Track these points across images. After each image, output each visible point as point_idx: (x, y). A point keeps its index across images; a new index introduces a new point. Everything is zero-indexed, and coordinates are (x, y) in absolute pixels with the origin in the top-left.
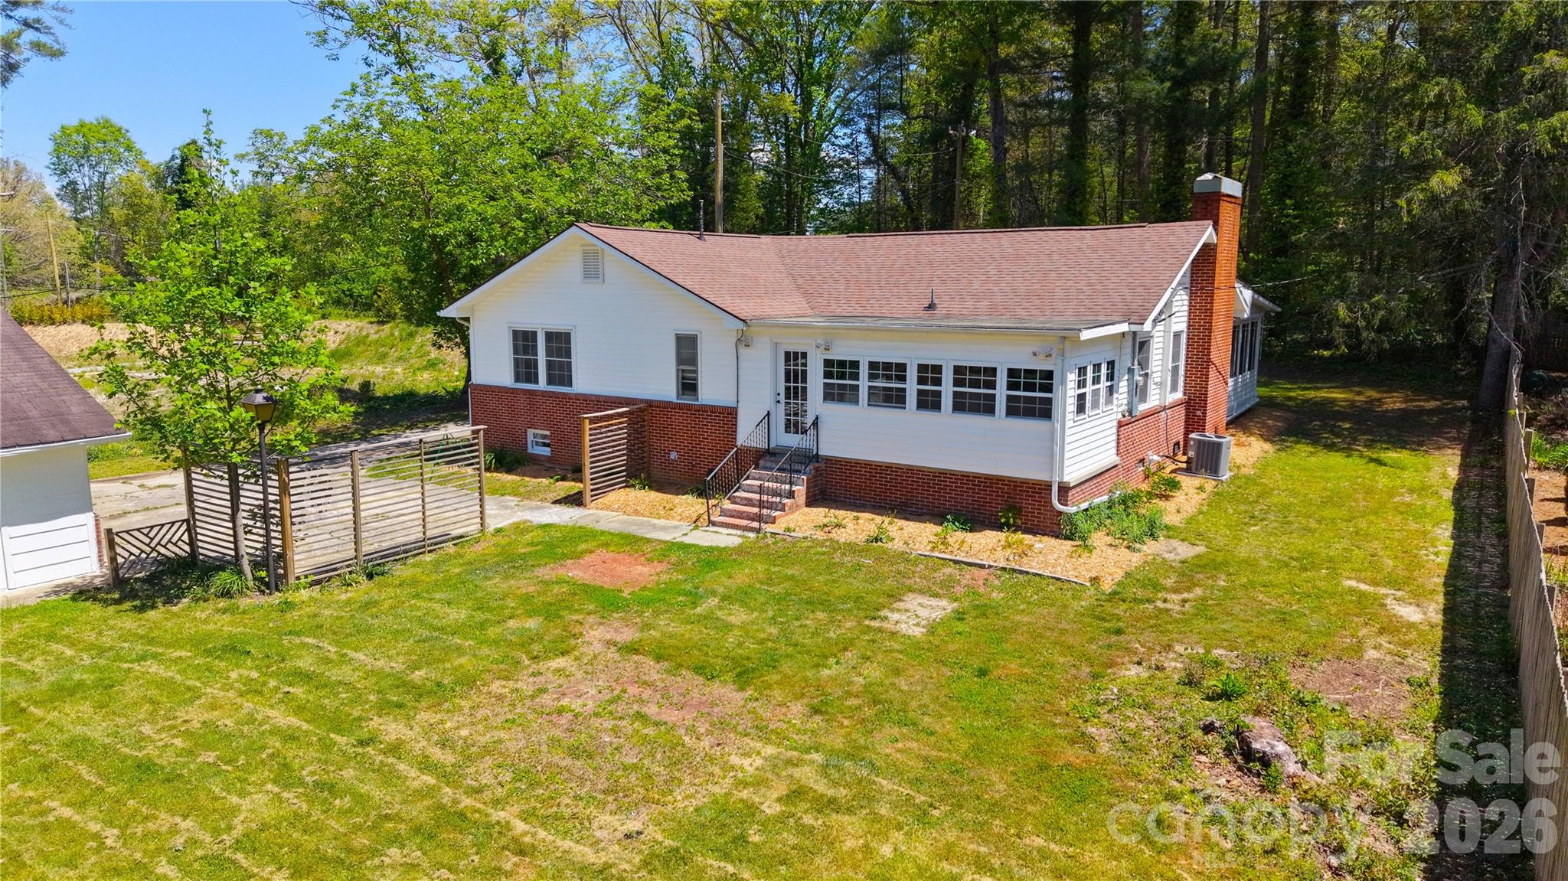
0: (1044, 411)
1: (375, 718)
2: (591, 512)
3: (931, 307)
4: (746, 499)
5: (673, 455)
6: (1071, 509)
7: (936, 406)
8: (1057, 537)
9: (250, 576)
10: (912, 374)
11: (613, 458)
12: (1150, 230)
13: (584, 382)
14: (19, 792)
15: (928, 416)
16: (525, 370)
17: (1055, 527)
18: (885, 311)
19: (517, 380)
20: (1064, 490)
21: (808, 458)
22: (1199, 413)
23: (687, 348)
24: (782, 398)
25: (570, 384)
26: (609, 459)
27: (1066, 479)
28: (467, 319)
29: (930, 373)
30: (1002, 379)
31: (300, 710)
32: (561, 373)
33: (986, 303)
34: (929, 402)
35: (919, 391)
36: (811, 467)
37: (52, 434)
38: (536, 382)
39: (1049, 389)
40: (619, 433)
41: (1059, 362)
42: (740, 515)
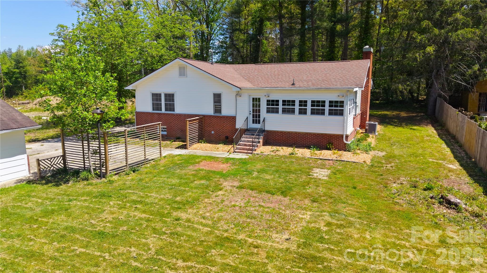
0: (341, 113)
1: (174, 212)
2: (189, 151)
3: (293, 84)
4: (244, 144)
5: (213, 132)
6: (349, 142)
7: (305, 113)
8: (345, 151)
9: (93, 173)
10: (297, 103)
11: (194, 133)
12: (352, 62)
13: (179, 109)
14: (58, 246)
15: (303, 116)
16: (156, 106)
17: (345, 148)
18: (278, 86)
19: (153, 110)
20: (347, 137)
21: (262, 131)
22: (365, 116)
23: (217, 98)
24: (252, 113)
25: (174, 111)
26: (193, 134)
27: (347, 134)
28: (135, 90)
29: (303, 103)
30: (327, 104)
31: (144, 212)
32: (170, 107)
33: (310, 83)
34: (303, 112)
35: (299, 109)
36: (263, 134)
37: (14, 126)
38: (161, 110)
39: (342, 106)
40: (196, 125)
41: (346, 98)
42: (243, 149)
